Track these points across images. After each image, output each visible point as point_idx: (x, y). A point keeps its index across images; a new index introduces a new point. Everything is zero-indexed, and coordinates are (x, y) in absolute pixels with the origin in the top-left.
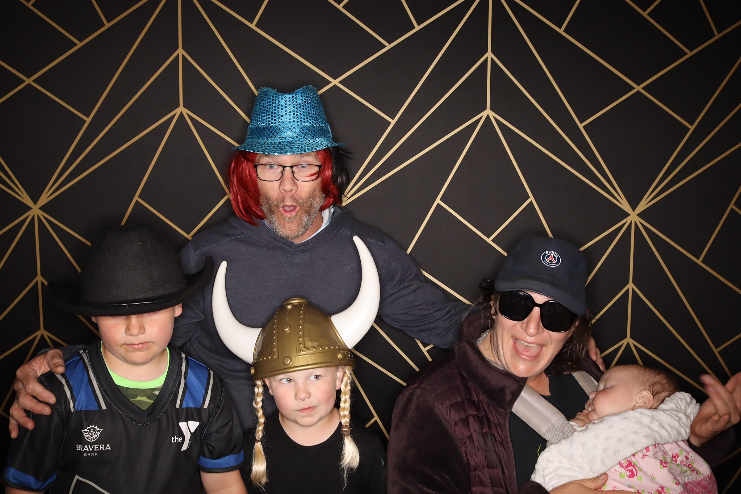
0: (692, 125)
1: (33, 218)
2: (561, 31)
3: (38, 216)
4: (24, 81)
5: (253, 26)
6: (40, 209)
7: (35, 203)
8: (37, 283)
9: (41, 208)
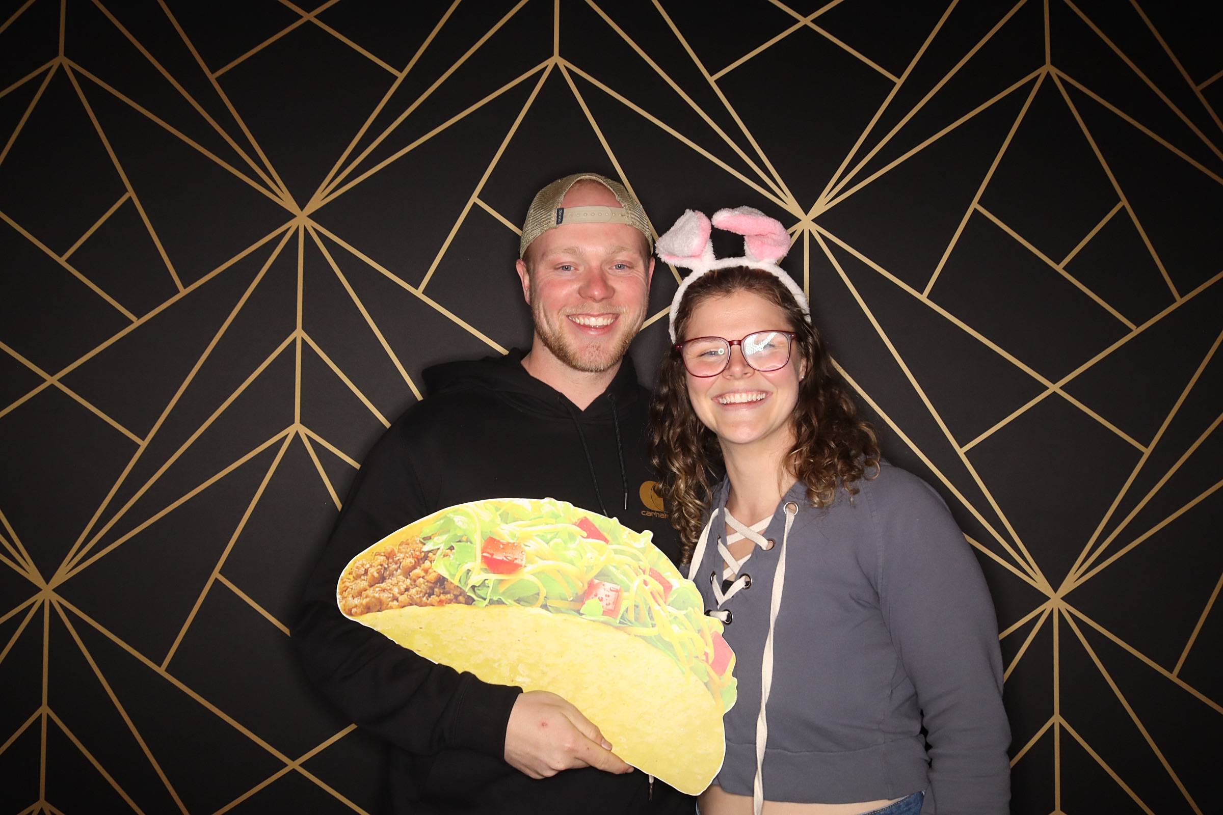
0: (1147, 446)
1: (43, 605)
2: (923, 298)
3: (50, 604)
4: (44, 381)
5: (418, 293)
6: (54, 590)
7: (47, 582)
8: (40, 717)
9: (57, 590)
